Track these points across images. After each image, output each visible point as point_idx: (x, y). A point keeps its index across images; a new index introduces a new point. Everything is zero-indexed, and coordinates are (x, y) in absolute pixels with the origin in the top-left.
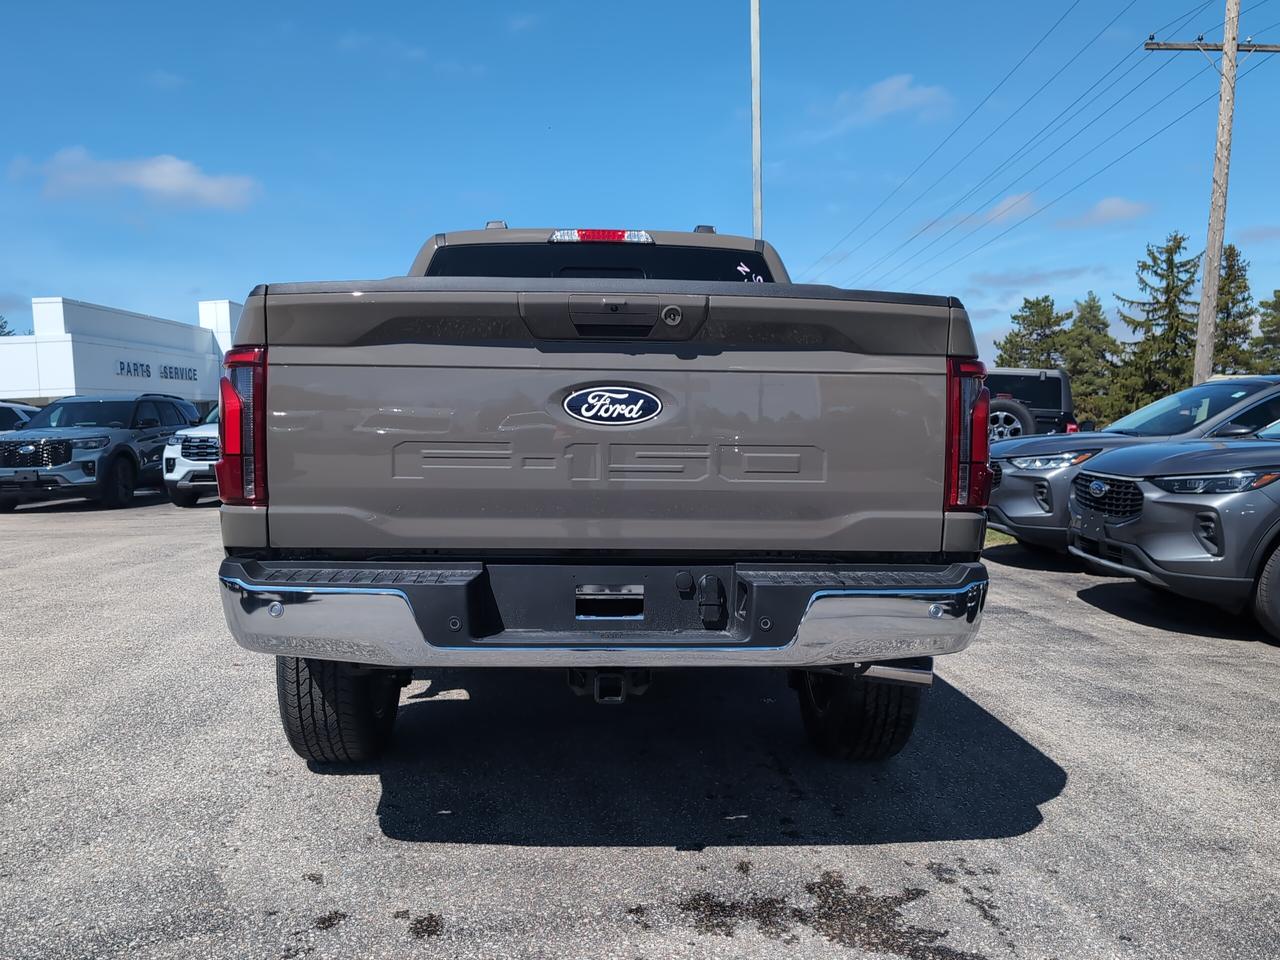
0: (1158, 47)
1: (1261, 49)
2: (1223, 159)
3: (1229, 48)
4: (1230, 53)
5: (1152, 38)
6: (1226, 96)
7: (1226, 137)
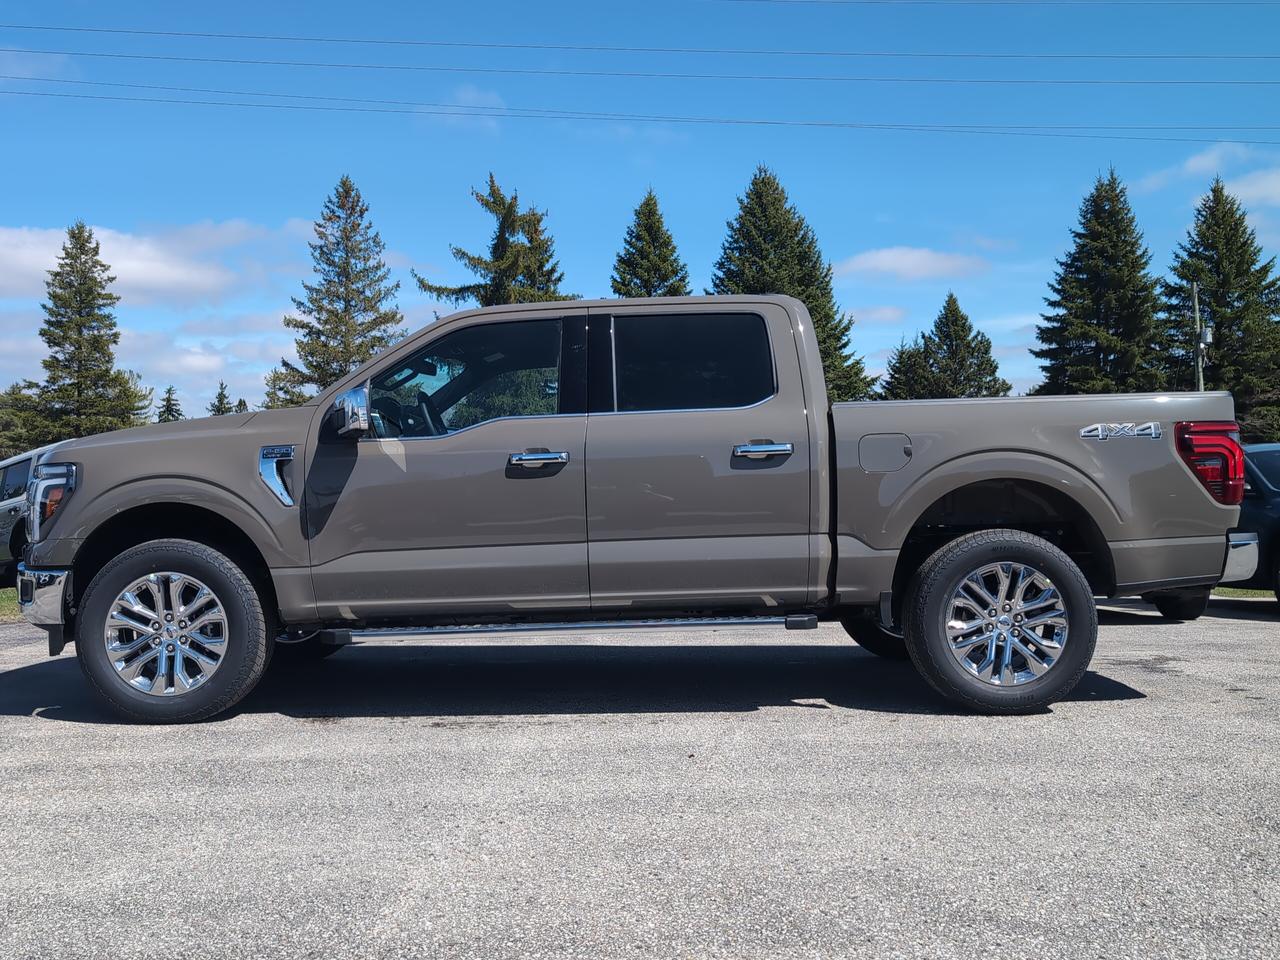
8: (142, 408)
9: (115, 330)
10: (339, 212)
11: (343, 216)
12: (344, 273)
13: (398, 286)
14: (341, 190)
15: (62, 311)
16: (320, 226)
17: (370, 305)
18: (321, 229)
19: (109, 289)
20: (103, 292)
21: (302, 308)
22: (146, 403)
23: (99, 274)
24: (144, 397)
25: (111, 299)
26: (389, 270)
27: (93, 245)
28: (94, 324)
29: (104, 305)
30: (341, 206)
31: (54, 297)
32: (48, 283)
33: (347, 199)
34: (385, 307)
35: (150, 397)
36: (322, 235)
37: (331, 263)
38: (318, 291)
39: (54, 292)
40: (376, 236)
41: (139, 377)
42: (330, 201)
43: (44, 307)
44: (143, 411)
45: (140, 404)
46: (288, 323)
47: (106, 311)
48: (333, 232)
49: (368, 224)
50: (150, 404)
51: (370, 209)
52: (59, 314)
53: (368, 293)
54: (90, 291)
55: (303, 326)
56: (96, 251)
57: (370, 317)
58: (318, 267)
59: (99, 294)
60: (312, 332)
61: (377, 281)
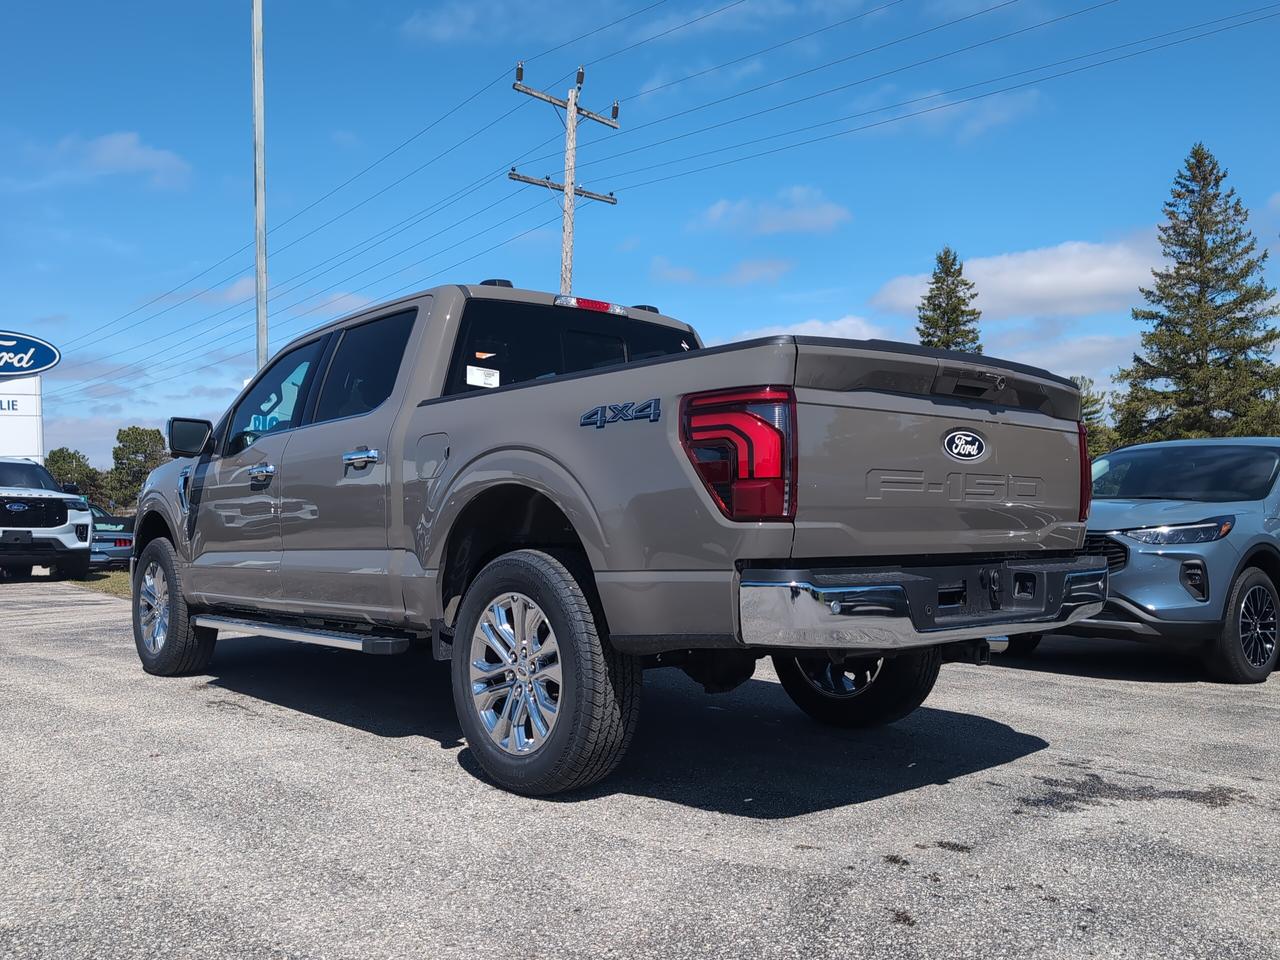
0: (518, 178)
1: (589, 195)
2: (567, 280)
3: (569, 190)
4: (570, 194)
5: (514, 170)
6: (568, 229)
7: (569, 262)
8: (1095, 412)
9: (978, 343)
10: (1193, 186)
11: (1197, 189)
12: (1199, 251)
13: (1265, 256)
14: (1192, 160)
15: (931, 331)
16: (1170, 205)
17: (1234, 282)
18: (1172, 209)
19: (972, 305)
20: (967, 309)
21: (1152, 298)
22: (1098, 407)
23: (962, 292)
24: (1096, 402)
25: (975, 315)
26: (1255, 239)
27: (957, 267)
28: (960, 340)
29: (969, 321)
30: (1193, 179)
31: (923, 319)
32: (919, 308)
33: (1201, 170)
34: (1251, 281)
35: (1102, 401)
36: (1172, 215)
37: (1184, 244)
38: (1168, 276)
39: (924, 315)
40: (1237, 203)
41: (1091, 382)
42: (1181, 176)
43: (918, 329)
44: (1096, 415)
45: (1093, 409)
46: (1136, 315)
47: (970, 326)
48: (1184, 209)
49: (1229, 192)
50: (1102, 408)
51: (1228, 175)
52: (929, 335)
53: (1230, 270)
54: (955, 309)
55: (1151, 316)
56: (959, 272)
57: (1231, 297)
58: (1167, 250)
59: (963, 312)
60: (1165, 321)
61: (1241, 254)
